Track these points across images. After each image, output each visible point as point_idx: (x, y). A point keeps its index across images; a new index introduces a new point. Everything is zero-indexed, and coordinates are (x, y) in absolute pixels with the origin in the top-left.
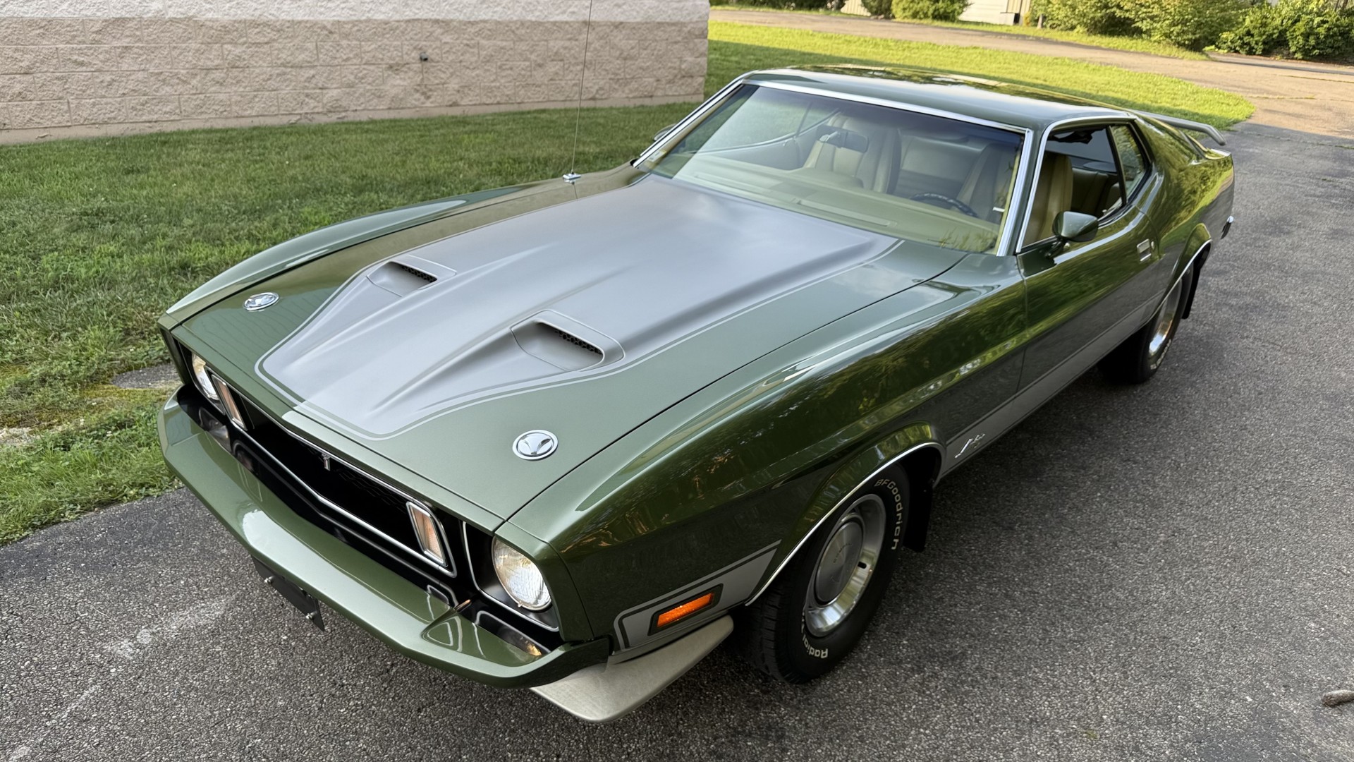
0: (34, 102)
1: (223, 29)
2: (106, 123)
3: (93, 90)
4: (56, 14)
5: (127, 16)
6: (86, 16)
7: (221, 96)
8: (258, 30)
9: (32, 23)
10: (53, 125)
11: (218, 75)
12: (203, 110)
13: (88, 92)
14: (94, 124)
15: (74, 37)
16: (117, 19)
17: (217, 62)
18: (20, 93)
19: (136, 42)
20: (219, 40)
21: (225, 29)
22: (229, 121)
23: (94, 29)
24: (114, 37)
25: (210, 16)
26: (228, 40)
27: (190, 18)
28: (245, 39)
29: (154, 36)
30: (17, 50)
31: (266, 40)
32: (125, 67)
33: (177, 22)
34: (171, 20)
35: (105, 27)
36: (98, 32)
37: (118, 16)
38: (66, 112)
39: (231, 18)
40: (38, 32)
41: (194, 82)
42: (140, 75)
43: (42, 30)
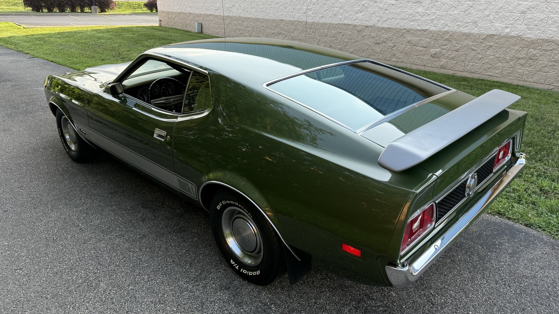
0: (455, 61)
1: (531, 42)
2: (474, 73)
3: (474, 60)
4: (473, 32)
5: (495, 34)
6: (482, 33)
7: (520, 71)
8: (548, 44)
9: (464, 34)
10: (458, 70)
11: (522, 61)
12: (510, 75)
13: (472, 60)
14: (470, 72)
15: (475, 40)
16: (492, 35)
17: (523, 56)
18: (452, 57)
19: (495, 44)
20: (528, 47)
21: (533, 42)
22: (520, 82)
23: (482, 38)
24: (488, 41)
25: (528, 36)
26: (532, 47)
27: (519, 36)
28: (541, 47)
29: (502, 42)
30: (457, 43)
31: (551, 49)
32: (488, 53)
33: (514, 38)
34: (511, 36)
35: (486, 38)
36: (483, 39)
37: (492, 33)
38: (463, 66)
39: (537, 38)
40: (465, 37)
41: (511, 63)
42: (492, 57)
43: (466, 37)
